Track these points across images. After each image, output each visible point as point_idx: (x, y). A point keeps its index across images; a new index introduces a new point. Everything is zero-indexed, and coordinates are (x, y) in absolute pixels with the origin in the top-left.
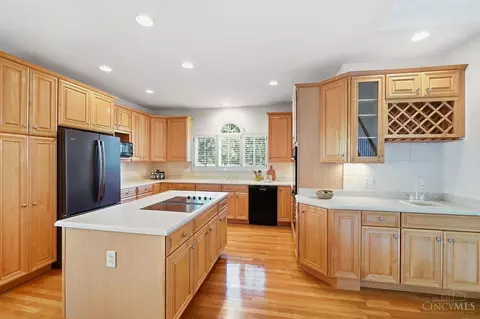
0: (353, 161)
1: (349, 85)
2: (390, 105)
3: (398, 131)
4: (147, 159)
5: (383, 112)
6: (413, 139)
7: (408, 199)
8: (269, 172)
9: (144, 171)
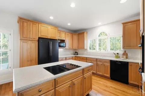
4: (72, 48)
8: (123, 54)
9: (72, 52)
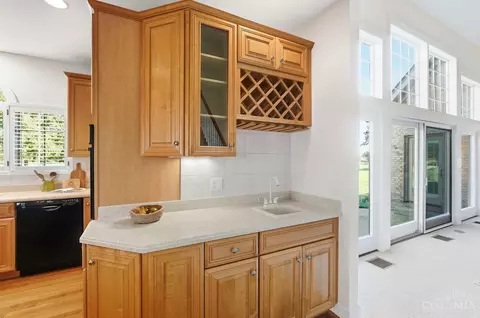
0: (192, 154)
1: (187, 22)
2: (243, 72)
3: (251, 111)
5: (235, 81)
6: (268, 124)
7: (262, 203)
8: (73, 175)
